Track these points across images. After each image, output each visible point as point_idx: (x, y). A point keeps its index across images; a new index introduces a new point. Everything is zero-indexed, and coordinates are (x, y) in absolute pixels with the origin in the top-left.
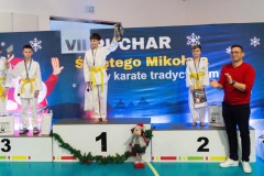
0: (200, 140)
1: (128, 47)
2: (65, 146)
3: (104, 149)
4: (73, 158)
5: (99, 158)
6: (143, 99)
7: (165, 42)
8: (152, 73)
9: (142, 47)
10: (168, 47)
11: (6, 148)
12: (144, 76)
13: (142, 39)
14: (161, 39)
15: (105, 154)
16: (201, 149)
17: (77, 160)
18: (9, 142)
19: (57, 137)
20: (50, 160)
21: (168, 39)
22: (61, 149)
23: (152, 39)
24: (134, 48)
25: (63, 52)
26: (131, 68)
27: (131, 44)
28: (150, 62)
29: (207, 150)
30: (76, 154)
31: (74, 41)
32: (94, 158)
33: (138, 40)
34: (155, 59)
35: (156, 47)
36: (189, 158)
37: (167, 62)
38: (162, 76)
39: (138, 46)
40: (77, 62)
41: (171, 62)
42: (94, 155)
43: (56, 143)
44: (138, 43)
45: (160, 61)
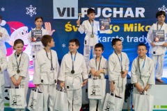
1: (110, 15)
7: (140, 12)
8: (128, 37)
9: (121, 16)
10: (143, 16)
13: (121, 9)
14: (137, 9)
21: (143, 10)
23: (129, 9)
26: (111, 32)
27: (112, 13)
28: (127, 28)
31: (64, 9)
33: (118, 10)
34: (131, 25)
35: (132, 16)
36: (162, 107)
37: (141, 28)
38: (137, 40)
39: (118, 15)
40: (66, 26)
41: (144, 28)
44: (118, 12)
45: (136, 27)
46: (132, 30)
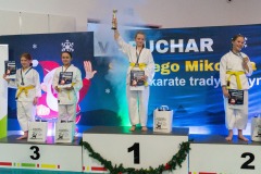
0: (244, 156)
1: (166, 49)
2: (96, 156)
3: (137, 161)
4: (104, 169)
5: (131, 170)
6: (181, 107)
7: (207, 44)
8: (191, 79)
9: (181, 51)
10: (210, 49)
11: (35, 156)
12: (182, 82)
13: (181, 41)
14: (203, 41)
15: (137, 167)
16: (245, 166)
17: (108, 172)
18: (37, 149)
19: (87, 146)
20: (80, 170)
21: (211, 42)
22: (91, 159)
23: (192, 42)
24: (172, 51)
25: (96, 55)
26: (169, 72)
27: (169, 46)
28: (189, 66)
29: (253, 168)
30: (107, 165)
32: (125, 170)
33: (177, 42)
34: (196, 63)
35: (196, 50)
37: (208, 67)
38: (203, 82)
39: (177, 49)
41: (213, 66)
42: (125, 167)
43: (86, 153)
44: (177, 46)
45: (201, 65)
46: (196, 70)
